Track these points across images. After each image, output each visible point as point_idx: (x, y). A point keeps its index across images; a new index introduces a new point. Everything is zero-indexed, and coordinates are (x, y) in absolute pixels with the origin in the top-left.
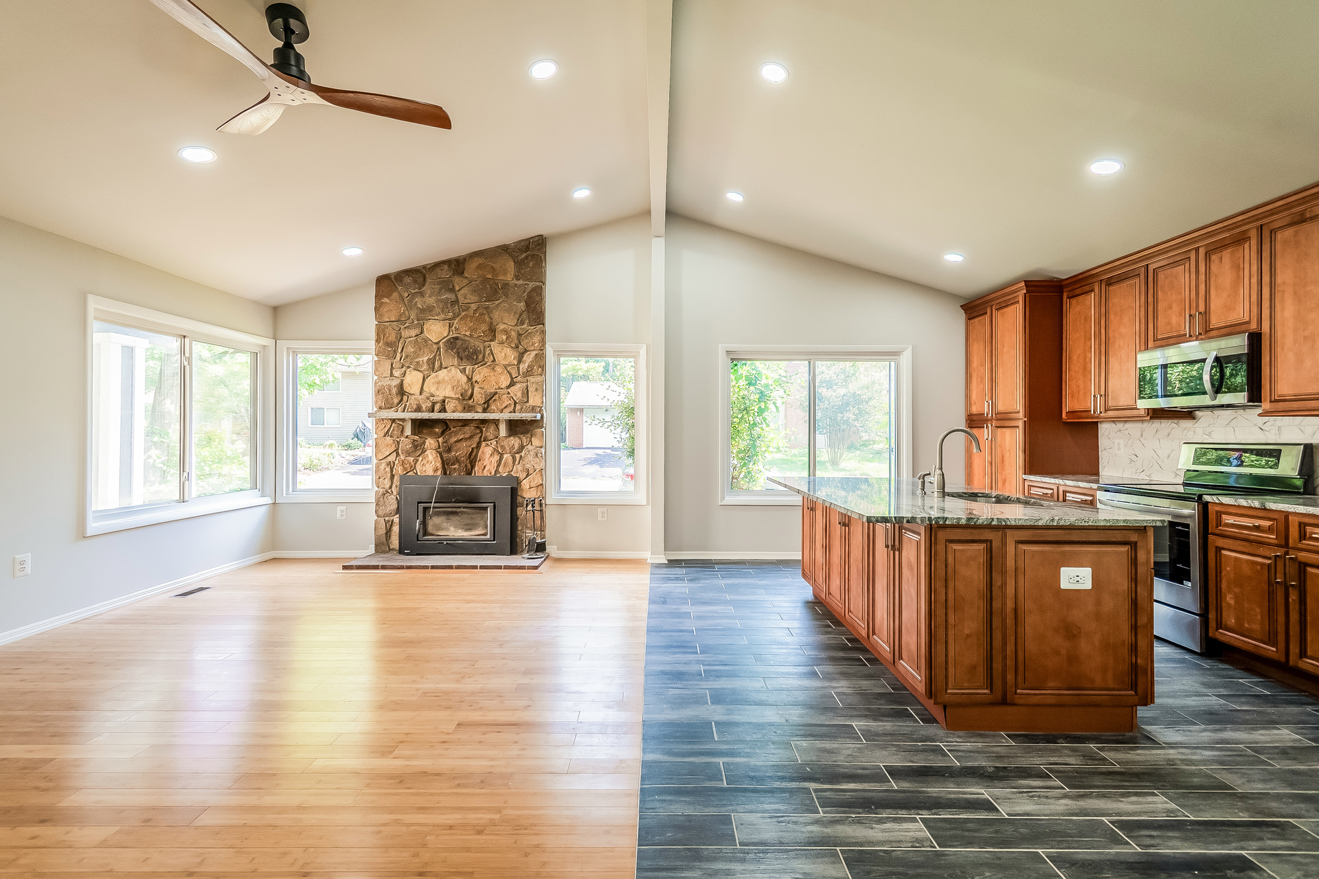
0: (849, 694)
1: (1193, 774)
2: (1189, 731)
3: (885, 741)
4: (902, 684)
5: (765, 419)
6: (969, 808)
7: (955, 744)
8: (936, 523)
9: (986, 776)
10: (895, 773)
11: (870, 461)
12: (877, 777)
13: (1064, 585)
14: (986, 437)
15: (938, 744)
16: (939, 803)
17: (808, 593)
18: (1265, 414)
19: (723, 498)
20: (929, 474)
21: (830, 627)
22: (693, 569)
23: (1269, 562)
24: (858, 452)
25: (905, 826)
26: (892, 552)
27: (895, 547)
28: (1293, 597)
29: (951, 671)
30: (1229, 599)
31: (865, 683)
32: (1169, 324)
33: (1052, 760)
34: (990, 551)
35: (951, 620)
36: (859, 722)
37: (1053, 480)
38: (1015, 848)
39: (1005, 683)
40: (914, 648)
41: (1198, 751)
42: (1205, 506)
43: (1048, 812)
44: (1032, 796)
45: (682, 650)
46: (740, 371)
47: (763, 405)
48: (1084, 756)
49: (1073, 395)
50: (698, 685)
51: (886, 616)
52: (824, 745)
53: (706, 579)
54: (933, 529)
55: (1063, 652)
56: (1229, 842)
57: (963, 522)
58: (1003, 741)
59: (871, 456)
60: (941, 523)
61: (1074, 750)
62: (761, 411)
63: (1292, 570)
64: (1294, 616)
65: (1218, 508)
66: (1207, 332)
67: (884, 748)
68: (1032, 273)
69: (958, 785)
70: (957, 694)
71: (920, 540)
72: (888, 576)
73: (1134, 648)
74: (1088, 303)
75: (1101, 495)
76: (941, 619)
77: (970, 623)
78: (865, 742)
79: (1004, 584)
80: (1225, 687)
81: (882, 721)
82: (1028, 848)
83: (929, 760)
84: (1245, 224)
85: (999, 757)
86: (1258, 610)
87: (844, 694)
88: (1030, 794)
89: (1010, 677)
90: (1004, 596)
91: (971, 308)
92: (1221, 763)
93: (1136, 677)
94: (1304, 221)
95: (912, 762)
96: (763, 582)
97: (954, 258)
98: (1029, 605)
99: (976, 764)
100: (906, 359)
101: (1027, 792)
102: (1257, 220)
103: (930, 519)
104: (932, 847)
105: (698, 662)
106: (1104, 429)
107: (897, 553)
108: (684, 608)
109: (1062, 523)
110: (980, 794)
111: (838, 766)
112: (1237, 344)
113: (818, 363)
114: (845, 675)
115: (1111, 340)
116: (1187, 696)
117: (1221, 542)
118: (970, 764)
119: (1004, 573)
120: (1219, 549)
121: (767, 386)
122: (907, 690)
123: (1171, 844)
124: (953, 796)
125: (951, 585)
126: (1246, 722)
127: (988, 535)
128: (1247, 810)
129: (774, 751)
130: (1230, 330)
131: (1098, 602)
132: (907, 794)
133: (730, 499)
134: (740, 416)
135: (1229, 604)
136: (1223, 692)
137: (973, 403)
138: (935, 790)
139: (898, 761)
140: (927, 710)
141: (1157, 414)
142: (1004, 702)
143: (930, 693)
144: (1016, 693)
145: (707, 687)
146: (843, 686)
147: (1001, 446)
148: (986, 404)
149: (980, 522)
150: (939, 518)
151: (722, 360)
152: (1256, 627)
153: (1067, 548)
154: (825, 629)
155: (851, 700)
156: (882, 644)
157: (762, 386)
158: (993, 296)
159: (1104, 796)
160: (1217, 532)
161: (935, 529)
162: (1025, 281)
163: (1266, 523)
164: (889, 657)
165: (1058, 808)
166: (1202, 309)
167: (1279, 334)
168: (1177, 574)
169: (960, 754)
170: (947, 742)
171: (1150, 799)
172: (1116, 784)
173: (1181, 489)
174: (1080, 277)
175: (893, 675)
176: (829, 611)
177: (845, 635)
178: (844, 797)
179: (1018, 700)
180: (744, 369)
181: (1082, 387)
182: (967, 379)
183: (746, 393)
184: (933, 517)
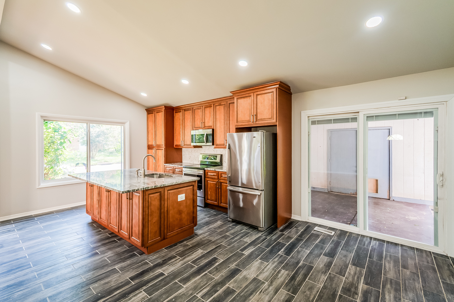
0: (113, 256)
1: (205, 240)
2: (204, 229)
3: (128, 268)
4: (132, 244)
5: (64, 147)
6: (157, 278)
7: (151, 258)
8: (145, 189)
9: (161, 265)
10: (132, 279)
11: (109, 156)
12: (128, 283)
13: (179, 200)
14: (153, 152)
15: (146, 261)
16: (148, 281)
17: (89, 219)
18: (215, 148)
19: (39, 184)
20: (140, 170)
21: (101, 231)
22: (20, 223)
23: (216, 183)
24: (103, 153)
25: (138, 295)
26: (129, 201)
27: (130, 198)
28: (220, 190)
29: (149, 235)
30: (209, 193)
31: (119, 250)
32: (197, 124)
33: (176, 251)
34: (161, 195)
35: (150, 219)
36: (118, 265)
37: (172, 165)
38: (170, 283)
39: (164, 233)
40: (137, 232)
41: (205, 234)
42: (205, 170)
43: (177, 268)
44: (173, 265)
45: (20, 269)
46: (49, 125)
47: (62, 141)
48: (183, 246)
49: (176, 140)
50: (34, 283)
51: (126, 223)
52: (105, 281)
53: (31, 226)
54: (144, 191)
55: (179, 219)
56: (212, 255)
57: (153, 187)
58: (164, 251)
59: (108, 154)
60: (147, 189)
61: (181, 245)
62: (61, 144)
63: (220, 184)
64: (220, 195)
65: (207, 171)
66: (205, 128)
67: (128, 271)
68: (166, 104)
69: (153, 272)
70: (152, 242)
71: (140, 195)
72: (127, 209)
73: (193, 212)
74: (180, 115)
75: (184, 169)
76: (146, 220)
77: (155, 219)
78: (121, 272)
79: (164, 204)
80: (209, 214)
81: (126, 261)
82: (173, 282)
83: (144, 268)
84: (211, 103)
85: (164, 257)
86: (214, 194)
87: (110, 257)
88: (172, 264)
89: (166, 231)
90: (164, 207)
91: (149, 111)
92: (210, 235)
93: (194, 220)
94: (221, 105)
95: (138, 271)
96: (66, 220)
97: (144, 95)
98: (171, 208)
99: (157, 262)
100: (127, 125)
101: (171, 264)
102: (213, 102)
103: (143, 188)
104: (147, 298)
105: (32, 272)
106: (183, 149)
107: (131, 200)
108: (17, 246)
109: (179, 183)
110: (159, 272)
111: (112, 287)
112: (210, 131)
113: (91, 125)
114: (110, 249)
115: (185, 127)
116: (202, 220)
117: (208, 179)
118: (156, 263)
119: (164, 200)
120: (207, 181)
121: (65, 133)
122: (134, 246)
123: (202, 262)
124: (152, 277)
125: (150, 208)
126: (213, 222)
127: (160, 190)
128: (215, 245)
129: (83, 295)
130: (209, 128)
131: (186, 203)
132: (138, 284)
133: (43, 185)
134: (49, 145)
135: (209, 194)
136: (209, 216)
137: (149, 141)
138: (146, 278)
139: (133, 274)
140: (141, 250)
141: (195, 147)
142: (164, 239)
143: (143, 245)
144: (167, 235)
145: (40, 282)
146: (110, 254)
147: (158, 155)
148: (153, 142)
149: (158, 187)
150: (146, 188)
151: (38, 120)
152: (214, 198)
153: (180, 189)
154: (99, 233)
155: (114, 258)
156: (125, 233)
157: (62, 132)
158: (155, 108)
159: (189, 256)
160: (207, 177)
161: (145, 192)
162: (164, 106)
163: (215, 174)
164: (127, 237)
165: (179, 265)
166: (204, 122)
167: (217, 130)
168: (200, 188)
169: (152, 261)
170: (148, 259)
171: (198, 251)
172: (191, 251)
173: (199, 166)
174: (178, 107)
175: (128, 242)
176: (100, 225)
177: (107, 233)
178: (116, 297)
179: (168, 237)
180: (51, 125)
181: (179, 138)
182: (147, 133)
183: (53, 135)
184: (144, 187)
